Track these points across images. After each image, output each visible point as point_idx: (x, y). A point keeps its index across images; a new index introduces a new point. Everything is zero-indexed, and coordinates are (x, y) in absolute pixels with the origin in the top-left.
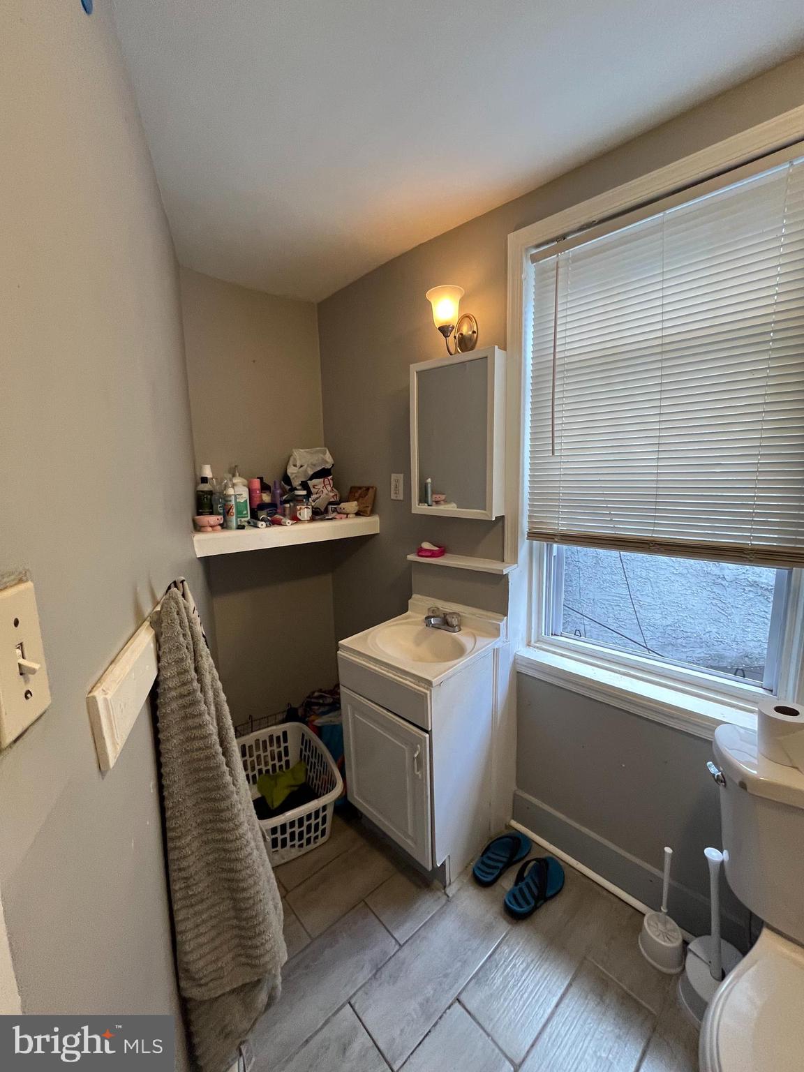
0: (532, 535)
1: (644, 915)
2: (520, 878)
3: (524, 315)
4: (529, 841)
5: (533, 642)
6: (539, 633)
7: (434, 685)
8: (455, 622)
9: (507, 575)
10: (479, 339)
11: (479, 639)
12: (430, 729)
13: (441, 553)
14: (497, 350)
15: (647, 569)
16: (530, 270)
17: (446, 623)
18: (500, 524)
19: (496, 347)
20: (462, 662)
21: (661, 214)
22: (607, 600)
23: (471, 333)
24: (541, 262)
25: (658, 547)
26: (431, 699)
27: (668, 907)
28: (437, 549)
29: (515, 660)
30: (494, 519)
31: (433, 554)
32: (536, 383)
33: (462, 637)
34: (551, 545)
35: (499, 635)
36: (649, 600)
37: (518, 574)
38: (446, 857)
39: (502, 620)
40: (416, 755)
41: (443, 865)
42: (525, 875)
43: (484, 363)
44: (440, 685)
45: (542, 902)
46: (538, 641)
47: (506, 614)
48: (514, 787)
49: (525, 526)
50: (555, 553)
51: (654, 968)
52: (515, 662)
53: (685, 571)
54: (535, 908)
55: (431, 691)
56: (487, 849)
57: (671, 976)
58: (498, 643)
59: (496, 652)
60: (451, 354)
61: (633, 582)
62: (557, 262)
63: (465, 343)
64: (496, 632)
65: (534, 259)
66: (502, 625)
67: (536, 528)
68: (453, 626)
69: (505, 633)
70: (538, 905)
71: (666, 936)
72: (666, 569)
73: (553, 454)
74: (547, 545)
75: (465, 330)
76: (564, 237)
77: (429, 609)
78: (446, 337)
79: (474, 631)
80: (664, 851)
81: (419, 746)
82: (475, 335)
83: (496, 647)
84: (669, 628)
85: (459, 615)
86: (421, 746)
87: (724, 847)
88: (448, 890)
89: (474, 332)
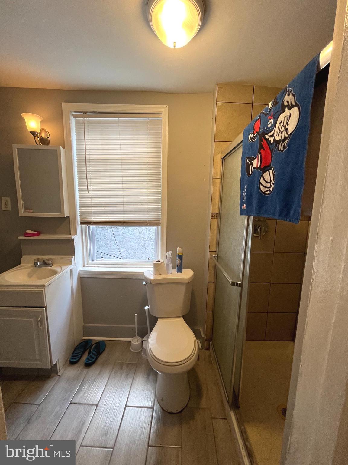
0: (82, 223)
1: (131, 341)
2: (89, 353)
3: (72, 137)
4: (91, 340)
5: (85, 265)
6: (87, 261)
7: (46, 286)
8: (50, 262)
9: (73, 239)
10: (51, 141)
11: (62, 267)
12: (45, 306)
13: (39, 234)
14: (61, 149)
15: (123, 238)
16: (73, 120)
17: (45, 264)
18: (68, 219)
19: (61, 147)
20: (57, 276)
21: (118, 119)
22: (110, 252)
23: (46, 137)
24: (77, 118)
25: (125, 223)
26: (45, 292)
27: (137, 333)
28: (36, 232)
29: (79, 273)
30: (65, 217)
31: (34, 235)
32: (79, 164)
33: (54, 268)
34: (90, 227)
35: (72, 264)
36: (124, 249)
37: (77, 239)
38: (57, 360)
39: (73, 257)
40: (39, 320)
41: (56, 364)
42: (91, 351)
43: (56, 152)
44: (49, 286)
45: (99, 355)
46: (87, 264)
47: (74, 255)
48: (83, 324)
49: (79, 220)
50: (91, 230)
51: (135, 352)
52: (79, 274)
53: (134, 237)
54: (97, 358)
55: (45, 289)
56: (75, 351)
57: (139, 352)
58: (71, 267)
59: (71, 271)
60: (37, 145)
61: (119, 244)
62: (84, 121)
63: (44, 141)
64: (71, 263)
65: (74, 116)
66: (73, 259)
67: (83, 220)
68: (49, 264)
69: (74, 263)
70: (98, 356)
71: (137, 341)
72: (128, 237)
73: (88, 192)
74: (88, 227)
75: (43, 135)
76: (86, 113)
77: (35, 260)
78: (34, 136)
79: (60, 265)
80: (135, 315)
81: (40, 315)
82: (49, 139)
83: (71, 268)
84: (131, 258)
85: (52, 259)
86: (41, 315)
87: (149, 305)
88: (59, 374)
89: (48, 137)
